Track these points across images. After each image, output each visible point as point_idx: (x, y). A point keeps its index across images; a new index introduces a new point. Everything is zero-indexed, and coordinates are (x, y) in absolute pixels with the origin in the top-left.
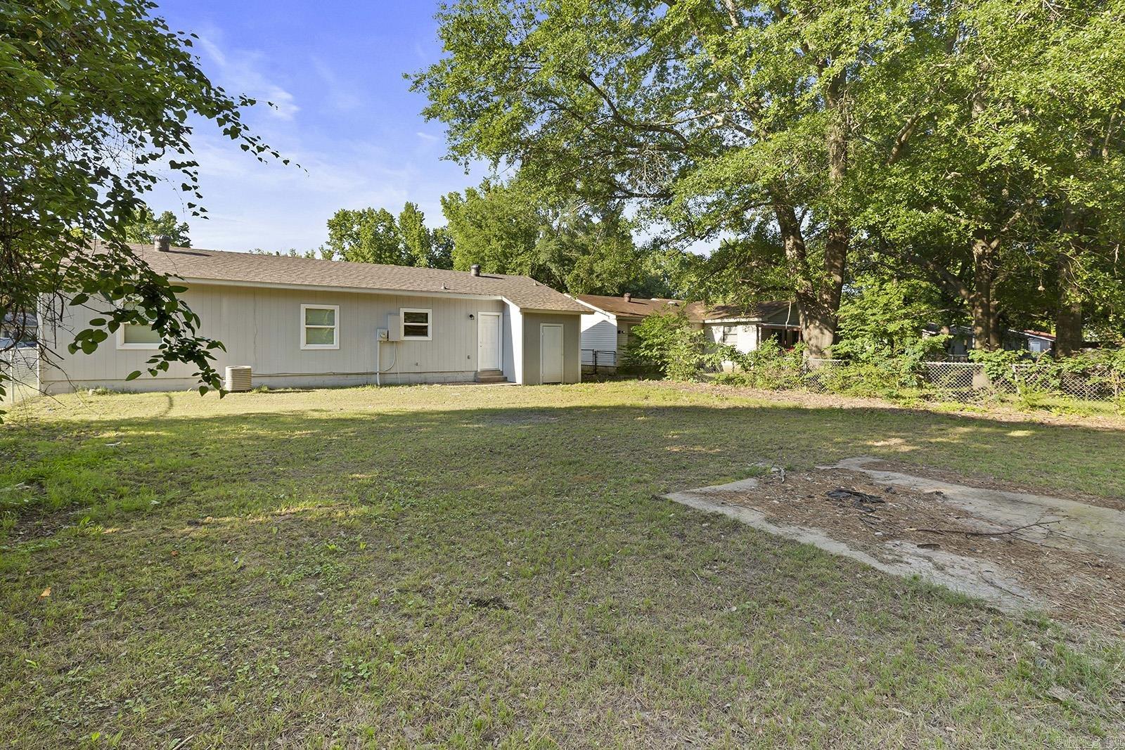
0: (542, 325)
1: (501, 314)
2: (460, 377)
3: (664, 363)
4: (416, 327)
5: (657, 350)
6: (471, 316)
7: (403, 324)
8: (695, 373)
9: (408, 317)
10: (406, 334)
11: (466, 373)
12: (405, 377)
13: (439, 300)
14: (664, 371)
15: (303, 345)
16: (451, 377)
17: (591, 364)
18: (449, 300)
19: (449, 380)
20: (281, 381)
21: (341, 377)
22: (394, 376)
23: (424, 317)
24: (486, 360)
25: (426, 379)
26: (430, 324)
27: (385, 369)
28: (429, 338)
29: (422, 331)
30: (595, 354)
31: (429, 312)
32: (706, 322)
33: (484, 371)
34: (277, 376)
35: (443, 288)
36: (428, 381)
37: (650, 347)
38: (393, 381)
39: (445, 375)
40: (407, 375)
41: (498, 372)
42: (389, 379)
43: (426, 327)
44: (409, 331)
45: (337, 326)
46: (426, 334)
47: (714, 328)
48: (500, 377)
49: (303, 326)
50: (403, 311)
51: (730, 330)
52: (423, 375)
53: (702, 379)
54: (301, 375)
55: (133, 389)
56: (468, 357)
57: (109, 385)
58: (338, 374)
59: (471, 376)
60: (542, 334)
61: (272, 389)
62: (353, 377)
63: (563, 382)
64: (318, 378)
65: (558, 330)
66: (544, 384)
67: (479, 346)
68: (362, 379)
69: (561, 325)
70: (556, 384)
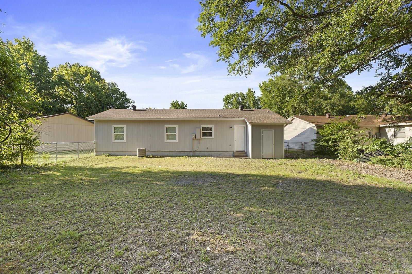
0: (262, 130)
1: (245, 126)
2: (226, 154)
3: (336, 150)
4: (207, 133)
5: (331, 142)
6: (231, 127)
7: (202, 132)
8: (357, 157)
9: (204, 129)
10: (203, 136)
11: (229, 152)
13: (217, 121)
14: (337, 154)
15: (166, 141)
16: (222, 154)
17: (301, 149)
18: (221, 121)
19: (222, 155)
20: (158, 153)
21: (179, 153)
22: (198, 153)
23: (210, 129)
24: (238, 147)
25: (211, 154)
26: (213, 132)
27: (195, 150)
28: (213, 137)
29: (210, 135)
30: (303, 144)
31: (213, 126)
32: (381, 126)
33: (237, 152)
34: (157, 151)
35: (218, 116)
36: (213, 155)
37: (327, 141)
38: (198, 155)
39: (220, 153)
40: (204, 153)
41: (244, 152)
42: (196, 154)
43: (212, 133)
44: (204, 134)
45: (177, 133)
46: (211, 136)
47: (387, 130)
48: (244, 154)
49: (165, 133)
50: (202, 126)
51: (399, 130)
53: (362, 160)
54: (165, 151)
55: (117, 155)
56: (230, 145)
57: (111, 153)
58: (177, 151)
59: (231, 154)
60: (262, 135)
61: (154, 156)
62: (183, 152)
63: (273, 158)
64: (171, 153)
65: (271, 133)
66: (263, 158)
67: (235, 140)
68: (186, 154)
69: (272, 130)
70: (270, 159)
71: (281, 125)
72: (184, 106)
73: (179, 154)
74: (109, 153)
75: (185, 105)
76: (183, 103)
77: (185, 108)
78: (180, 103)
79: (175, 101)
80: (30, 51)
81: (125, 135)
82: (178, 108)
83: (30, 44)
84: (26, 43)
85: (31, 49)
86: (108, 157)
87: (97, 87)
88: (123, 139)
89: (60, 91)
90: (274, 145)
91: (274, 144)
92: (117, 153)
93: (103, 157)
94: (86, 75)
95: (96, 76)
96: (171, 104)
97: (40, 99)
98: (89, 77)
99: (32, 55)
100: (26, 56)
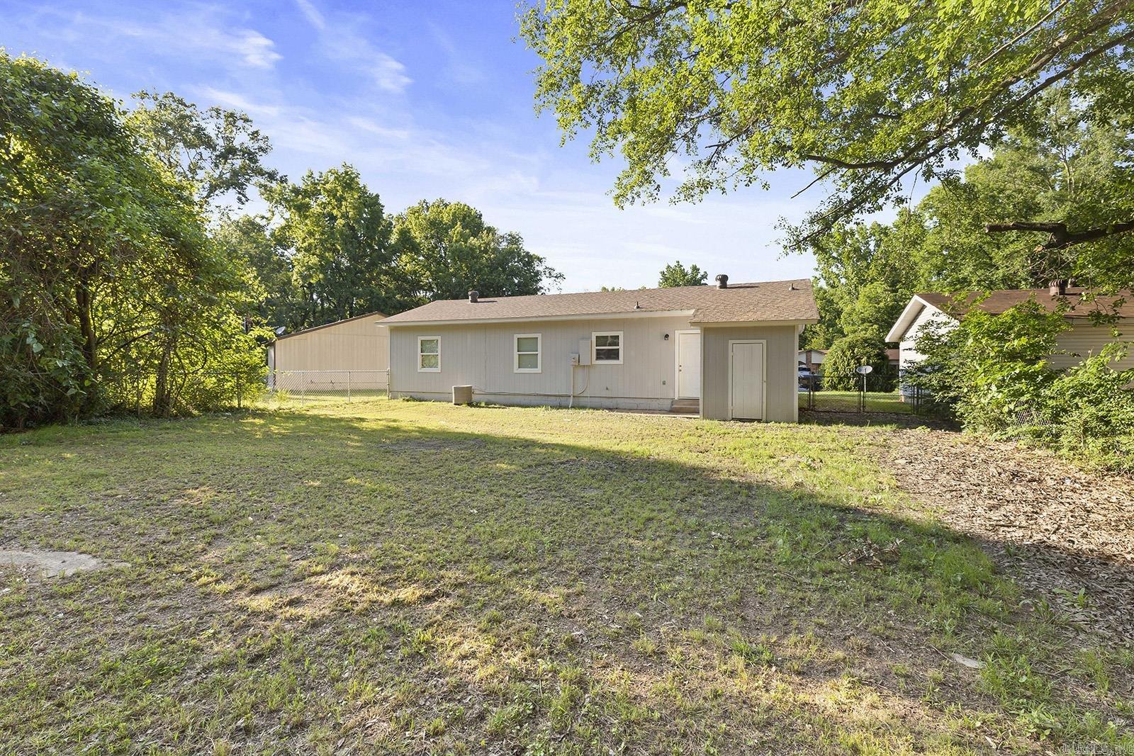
0: (731, 342)
2: (654, 405)
4: (608, 351)
6: (667, 336)
7: (595, 348)
9: (600, 340)
10: (598, 358)
11: (661, 401)
12: (596, 402)
13: (631, 320)
15: (516, 370)
16: (643, 403)
18: (640, 320)
19: (642, 406)
20: (498, 398)
21: (544, 398)
22: (587, 399)
23: (615, 341)
25: (618, 404)
26: (621, 347)
27: (578, 392)
28: (620, 361)
29: (614, 355)
31: (621, 334)
34: (499, 394)
35: (635, 308)
36: (620, 406)
38: (583, 404)
39: (637, 401)
40: (597, 400)
42: (583, 401)
43: (618, 350)
44: (601, 355)
45: (539, 352)
46: (617, 357)
49: (516, 354)
50: (594, 335)
52: (614, 400)
54: (514, 394)
55: (425, 398)
56: (664, 383)
57: (414, 395)
58: (540, 395)
59: (667, 405)
60: (730, 354)
61: (488, 404)
62: (553, 398)
63: (764, 419)
64: (527, 398)
65: (757, 349)
66: (733, 419)
67: (677, 370)
68: (557, 401)
69: (761, 341)
70: (751, 421)
71: (788, 327)
72: (699, 276)
73: (534, 400)
74: (412, 394)
75: (702, 273)
76: (695, 269)
77: (702, 282)
78: (688, 269)
79: (673, 265)
80: (352, 189)
81: (439, 357)
82: (679, 286)
83: (353, 176)
84: (346, 173)
85: (354, 186)
86: (406, 403)
87: (472, 249)
88: (435, 366)
89: (406, 265)
90: (765, 384)
91: (767, 382)
92: (426, 396)
93: (399, 403)
94: (454, 224)
95: (472, 222)
96: (663, 273)
97: (265, 295)
98: (458, 228)
99: (356, 196)
100: (346, 201)
